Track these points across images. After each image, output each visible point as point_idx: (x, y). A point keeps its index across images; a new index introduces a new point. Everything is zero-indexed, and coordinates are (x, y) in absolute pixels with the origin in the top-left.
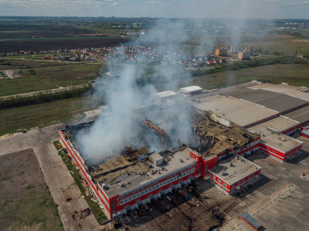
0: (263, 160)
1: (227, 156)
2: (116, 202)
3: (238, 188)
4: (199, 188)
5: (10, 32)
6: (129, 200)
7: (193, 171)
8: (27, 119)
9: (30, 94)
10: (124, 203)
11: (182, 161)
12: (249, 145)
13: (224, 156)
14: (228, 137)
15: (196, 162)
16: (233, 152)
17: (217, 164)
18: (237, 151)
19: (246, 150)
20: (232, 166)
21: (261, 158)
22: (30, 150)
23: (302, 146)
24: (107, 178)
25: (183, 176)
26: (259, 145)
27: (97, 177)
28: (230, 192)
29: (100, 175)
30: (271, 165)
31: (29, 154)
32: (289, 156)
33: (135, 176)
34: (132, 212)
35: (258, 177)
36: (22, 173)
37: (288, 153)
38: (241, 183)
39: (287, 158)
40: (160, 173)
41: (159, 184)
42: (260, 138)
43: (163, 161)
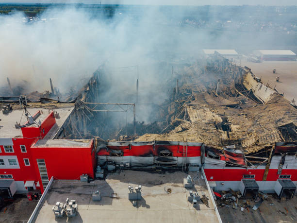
12: (282, 162)
13: (150, 159)
14: (225, 120)
15: (16, 142)
16: (194, 160)
17: (100, 174)
18: (210, 163)
19: (260, 175)
20: (137, 200)
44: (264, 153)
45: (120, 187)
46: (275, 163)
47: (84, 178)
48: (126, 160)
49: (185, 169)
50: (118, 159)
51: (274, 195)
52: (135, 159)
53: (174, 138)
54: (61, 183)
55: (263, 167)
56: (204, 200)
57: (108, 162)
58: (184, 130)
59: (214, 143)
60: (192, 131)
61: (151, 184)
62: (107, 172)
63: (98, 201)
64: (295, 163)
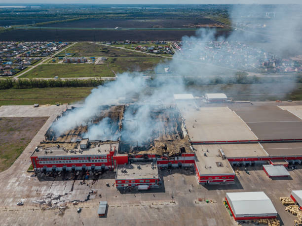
0: (185, 176)
1: (146, 160)
2: (36, 161)
3: (126, 185)
5: (143, 21)
6: (46, 163)
7: (105, 161)
8: (70, 97)
9: (86, 79)
10: (42, 164)
11: (99, 151)
12: (178, 158)
13: (142, 159)
14: (166, 146)
15: (108, 155)
16: (154, 158)
17: (129, 163)
18: (159, 159)
19: (173, 162)
20: (139, 168)
21: (185, 174)
22: (47, 118)
23: (234, 176)
24: (47, 145)
25: (94, 162)
26: (193, 162)
27: (41, 143)
28: (117, 185)
29: (44, 142)
30: (185, 182)
31: (44, 120)
32: (210, 181)
33: (61, 150)
34: (49, 172)
35: (156, 185)
36: (29, 130)
37: (207, 177)
38: (130, 182)
39: (208, 182)
40: (75, 153)
41: (71, 160)
42: (194, 155)
43: (86, 146)
44: (173, 156)
45: (135, 166)
46: (176, 159)
47: (126, 164)
48: (136, 159)
49: (152, 161)
50: (134, 159)
51: (177, 167)
52: (138, 159)
53: (149, 152)
54: (120, 165)
55: (173, 160)
56: (155, 168)
57: (131, 160)
58: (153, 149)
59: (160, 154)
60: (155, 150)
61: (143, 165)
62: (131, 163)
63: (130, 169)
64: (181, 158)
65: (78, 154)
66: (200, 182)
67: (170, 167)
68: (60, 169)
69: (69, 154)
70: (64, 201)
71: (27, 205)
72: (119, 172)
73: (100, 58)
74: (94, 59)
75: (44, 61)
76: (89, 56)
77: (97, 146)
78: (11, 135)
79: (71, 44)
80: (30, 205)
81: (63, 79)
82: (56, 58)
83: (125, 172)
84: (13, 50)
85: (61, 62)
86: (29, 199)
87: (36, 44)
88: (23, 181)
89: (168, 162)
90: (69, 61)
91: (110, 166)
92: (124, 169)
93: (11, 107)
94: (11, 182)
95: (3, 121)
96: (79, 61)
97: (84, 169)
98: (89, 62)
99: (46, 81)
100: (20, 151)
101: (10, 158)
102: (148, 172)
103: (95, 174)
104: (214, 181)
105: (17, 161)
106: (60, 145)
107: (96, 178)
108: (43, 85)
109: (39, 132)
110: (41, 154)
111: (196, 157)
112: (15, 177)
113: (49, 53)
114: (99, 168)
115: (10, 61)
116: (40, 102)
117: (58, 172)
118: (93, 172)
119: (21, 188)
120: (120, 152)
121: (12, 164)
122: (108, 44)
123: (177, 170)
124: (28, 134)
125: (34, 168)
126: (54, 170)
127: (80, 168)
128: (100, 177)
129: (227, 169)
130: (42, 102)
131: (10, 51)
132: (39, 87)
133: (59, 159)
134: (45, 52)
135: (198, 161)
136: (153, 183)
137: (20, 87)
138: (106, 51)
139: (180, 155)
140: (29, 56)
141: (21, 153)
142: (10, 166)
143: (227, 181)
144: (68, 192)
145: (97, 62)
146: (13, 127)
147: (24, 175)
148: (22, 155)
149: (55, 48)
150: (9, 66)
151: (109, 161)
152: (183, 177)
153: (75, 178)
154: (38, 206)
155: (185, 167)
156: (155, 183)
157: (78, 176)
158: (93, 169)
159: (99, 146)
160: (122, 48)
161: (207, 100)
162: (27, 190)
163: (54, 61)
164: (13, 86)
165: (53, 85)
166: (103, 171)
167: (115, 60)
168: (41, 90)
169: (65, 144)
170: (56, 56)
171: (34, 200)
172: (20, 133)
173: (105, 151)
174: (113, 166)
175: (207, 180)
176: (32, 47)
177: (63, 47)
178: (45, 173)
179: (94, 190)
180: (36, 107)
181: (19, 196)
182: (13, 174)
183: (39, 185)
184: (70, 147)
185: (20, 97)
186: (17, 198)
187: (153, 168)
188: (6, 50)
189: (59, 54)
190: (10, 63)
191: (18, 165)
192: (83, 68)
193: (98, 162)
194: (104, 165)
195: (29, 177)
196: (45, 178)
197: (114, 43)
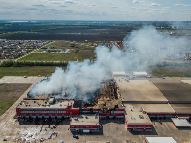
2: (19, 111)
3: (77, 129)
4: (63, 122)
5: (97, 29)
6: (26, 112)
7: (65, 112)
8: (47, 72)
9: (58, 61)
10: (23, 113)
11: (61, 105)
12: (113, 112)
13: (89, 112)
14: (105, 103)
15: (66, 108)
16: (97, 112)
17: (80, 114)
18: (100, 112)
20: (87, 118)
21: (118, 123)
22: (31, 84)
23: (151, 126)
24: (27, 101)
25: (57, 113)
26: (123, 115)
27: (24, 99)
28: (71, 129)
29: (26, 99)
30: (117, 128)
31: (29, 85)
32: (135, 129)
33: (36, 104)
34: (27, 118)
35: (97, 130)
36: (19, 91)
37: (133, 126)
38: (80, 127)
39: (133, 129)
40: (45, 107)
41: (42, 111)
42: (124, 110)
43: (52, 102)
44: (110, 110)
45: (84, 116)
47: (78, 115)
48: (85, 112)
49: (95, 113)
51: (112, 118)
52: (86, 112)
53: (94, 108)
54: (74, 115)
55: (110, 113)
56: (98, 118)
57: (82, 112)
58: (97, 106)
59: (101, 109)
60: (98, 106)
61: (89, 116)
62: (82, 114)
63: (80, 118)
64: (115, 112)
65: (47, 107)
66: (128, 128)
67: (108, 118)
68: (35, 117)
69: (41, 107)
70: (34, 139)
71: (9, 141)
72: (73, 120)
73: (68, 50)
74: (65, 51)
75: (34, 51)
76: (61, 48)
77: (60, 102)
78: (7, 94)
79: (52, 41)
80: (11, 141)
81: (44, 62)
82: (42, 50)
83: (77, 120)
84: (17, 44)
85: (45, 52)
86: (11, 136)
87: (31, 41)
88: (9, 124)
89: (107, 114)
90: (49, 51)
91: (67, 116)
92: (76, 118)
93: (10, 77)
94: (2, 124)
95: (3, 86)
96: (56, 51)
97: (50, 117)
98: (62, 52)
99: (33, 62)
100: (11, 105)
101: (3, 109)
102: (92, 120)
103: (57, 121)
104: (137, 128)
105: (7, 111)
106: (36, 101)
107: (58, 124)
108: (32, 65)
109: (25, 93)
110: (23, 106)
111: (125, 112)
112: (5, 121)
113: (38, 47)
114: (60, 117)
115: (14, 51)
116: (28, 75)
117: (33, 119)
118: (56, 120)
119: (7, 129)
120: (74, 107)
121: (4, 113)
122: (74, 42)
123: (112, 120)
124: (18, 94)
125: (17, 115)
126: (30, 117)
127: (47, 117)
128: (60, 123)
129: (146, 121)
130: (29, 75)
131: (15, 45)
132: (29, 66)
133: (34, 110)
134: (35, 46)
135: (126, 114)
136: (95, 129)
137: (17, 66)
138: (73, 46)
139: (114, 110)
140: (26, 48)
141: (11, 106)
142: (3, 114)
143: (146, 128)
144: (38, 133)
145: (66, 52)
146: (9, 89)
147: (11, 120)
148: (11, 107)
149: (42, 44)
150: (13, 54)
151: (67, 112)
152: (116, 125)
153: (44, 124)
154: (17, 141)
155: (118, 119)
156: (97, 128)
157: (46, 122)
158: (56, 118)
159: (61, 102)
160: (83, 44)
161: (134, 75)
162: (11, 131)
163: (41, 51)
164: (13, 65)
165: (38, 65)
166: (63, 119)
167: (77, 51)
168: (30, 68)
169: (39, 100)
170: (42, 48)
171: (14, 137)
172: (13, 93)
173: (65, 106)
174: (69, 116)
175: (132, 128)
176: (28, 43)
177: (47, 43)
178: (25, 120)
179: (56, 132)
180: (25, 77)
181: (5, 134)
182: (4, 119)
183: (19, 128)
184: (42, 102)
185: (17, 71)
186: (3, 135)
187: (96, 118)
188: (13, 44)
189: (44, 47)
190: (14, 52)
191: (8, 113)
192: (58, 55)
193: (59, 113)
194: (63, 115)
195: (14, 121)
196: (24, 123)
197: (78, 42)
